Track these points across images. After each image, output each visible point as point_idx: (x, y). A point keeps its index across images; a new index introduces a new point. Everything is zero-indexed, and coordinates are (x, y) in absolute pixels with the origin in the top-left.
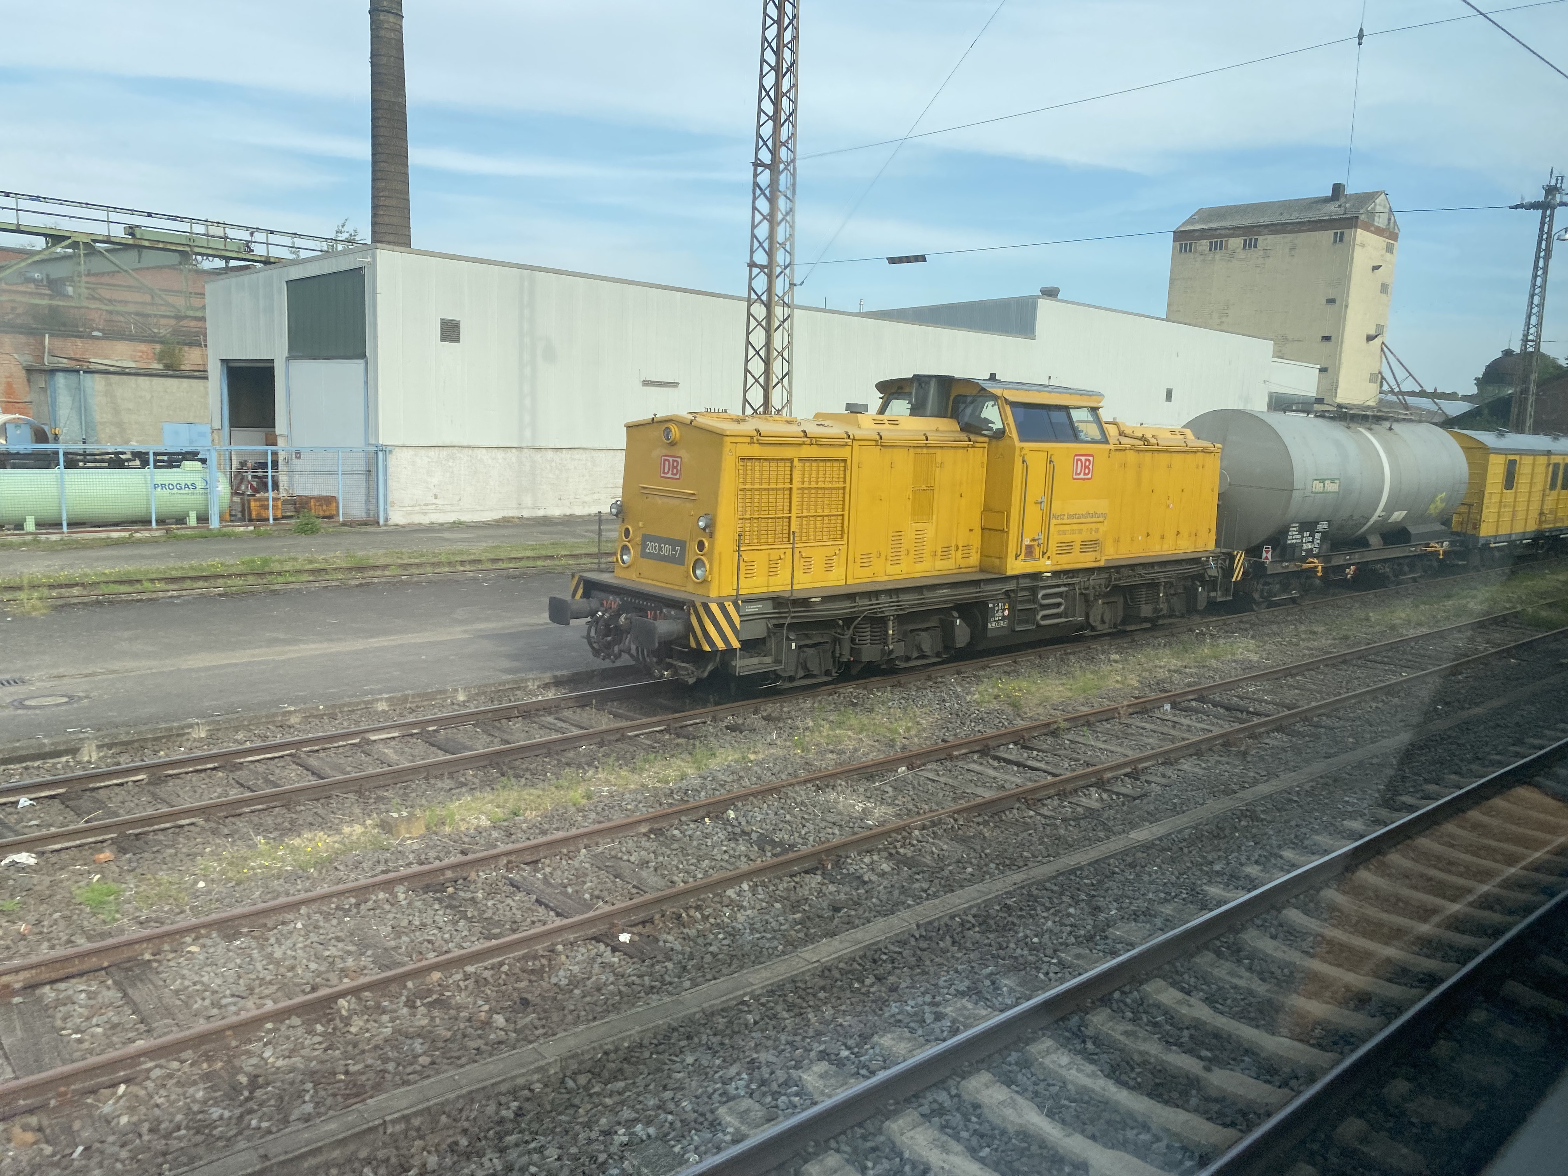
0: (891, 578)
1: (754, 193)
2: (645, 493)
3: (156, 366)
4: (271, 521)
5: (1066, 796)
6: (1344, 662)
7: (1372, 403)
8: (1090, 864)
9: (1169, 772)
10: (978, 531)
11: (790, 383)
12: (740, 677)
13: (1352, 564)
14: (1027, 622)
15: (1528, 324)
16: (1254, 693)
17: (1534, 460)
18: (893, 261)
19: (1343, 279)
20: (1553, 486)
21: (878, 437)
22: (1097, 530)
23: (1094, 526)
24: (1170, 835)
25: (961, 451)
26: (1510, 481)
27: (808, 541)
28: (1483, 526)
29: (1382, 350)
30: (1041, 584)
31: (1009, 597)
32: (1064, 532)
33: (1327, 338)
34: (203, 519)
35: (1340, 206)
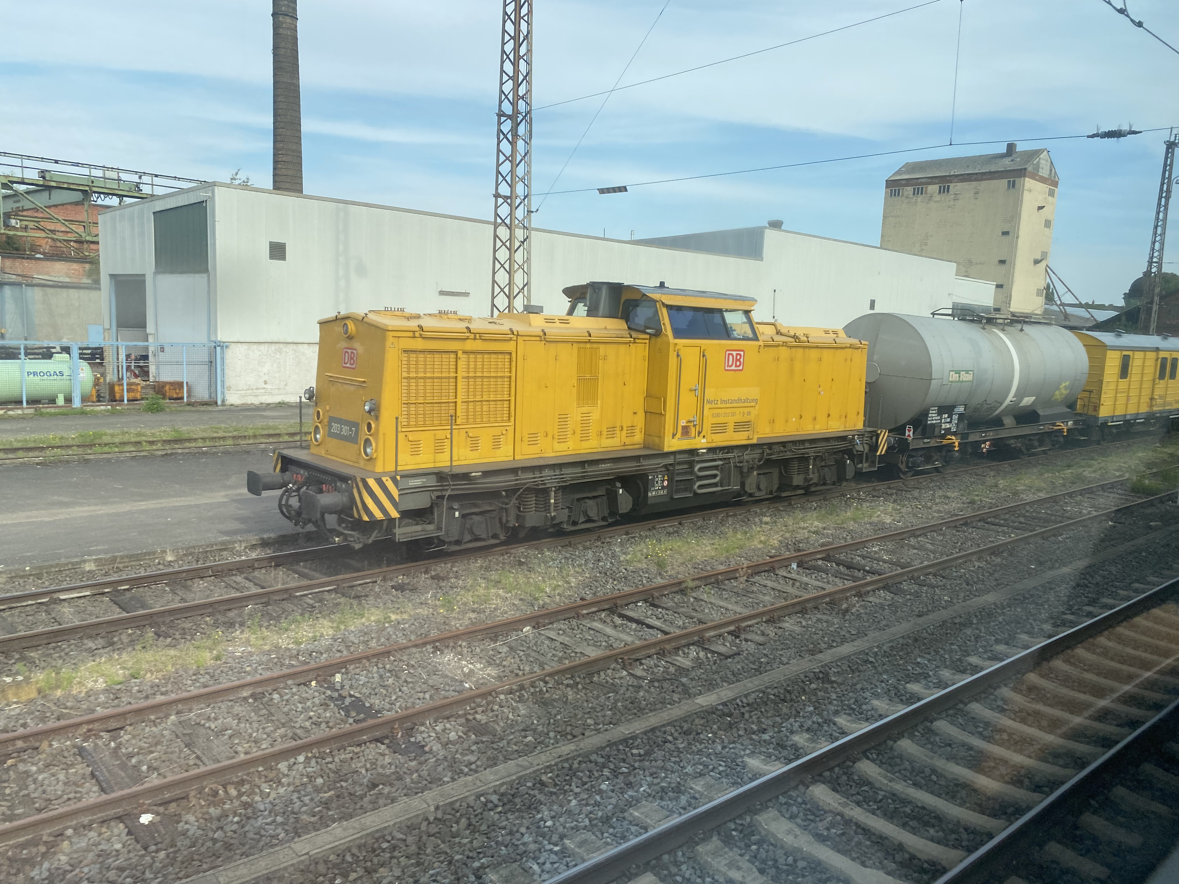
0: (558, 454)
1: (498, 138)
2: (332, 381)
3: (86, 280)
4: (126, 402)
5: (664, 655)
6: (966, 524)
7: (1039, 312)
8: (645, 733)
9: (771, 631)
10: (641, 415)
11: (529, 291)
12: (399, 542)
13: (987, 440)
14: (686, 490)
15: (1153, 249)
16: (876, 552)
17: (1145, 355)
18: (602, 191)
19: (1014, 217)
20: (1162, 376)
21: (542, 334)
22: (749, 413)
23: (746, 410)
24: (735, 699)
25: (622, 348)
26: (1124, 371)
27: (475, 423)
28: (1102, 407)
29: (1046, 271)
30: (697, 459)
31: (668, 470)
32: (718, 415)
33: (1002, 262)
34: (68, 400)
35: (1012, 160)
